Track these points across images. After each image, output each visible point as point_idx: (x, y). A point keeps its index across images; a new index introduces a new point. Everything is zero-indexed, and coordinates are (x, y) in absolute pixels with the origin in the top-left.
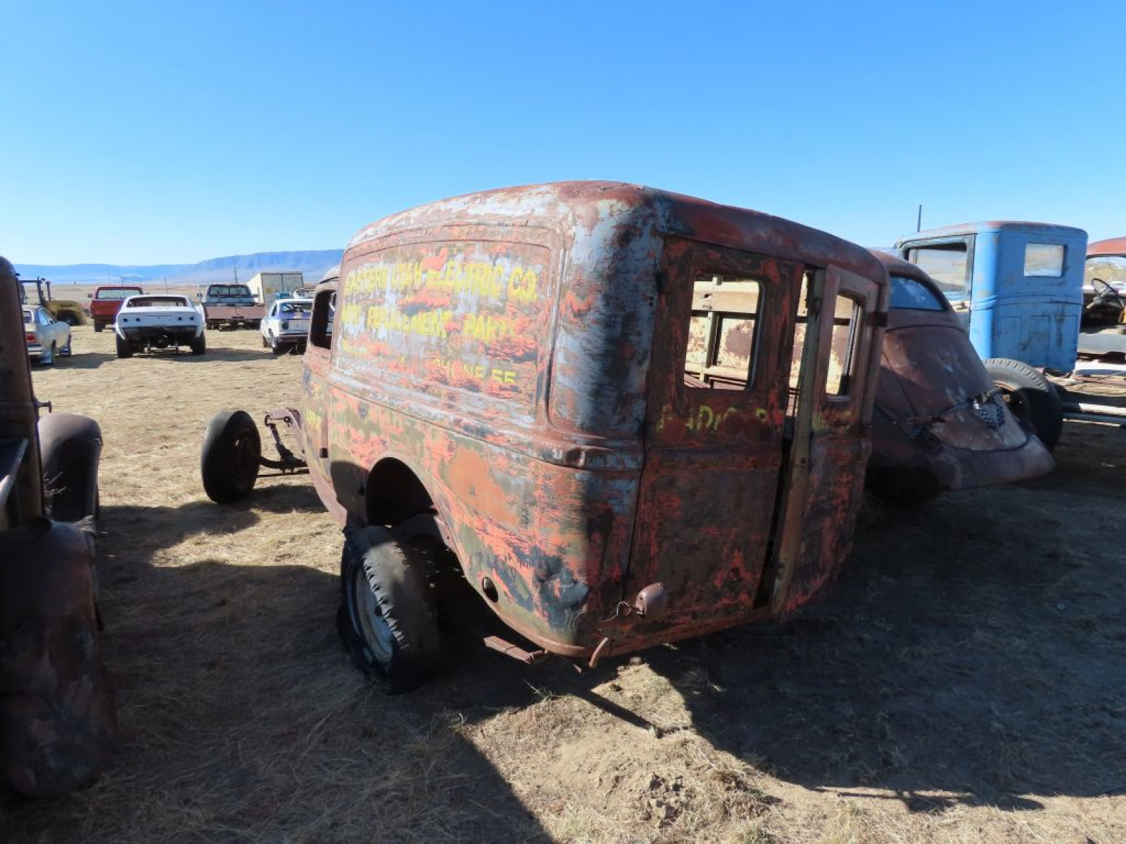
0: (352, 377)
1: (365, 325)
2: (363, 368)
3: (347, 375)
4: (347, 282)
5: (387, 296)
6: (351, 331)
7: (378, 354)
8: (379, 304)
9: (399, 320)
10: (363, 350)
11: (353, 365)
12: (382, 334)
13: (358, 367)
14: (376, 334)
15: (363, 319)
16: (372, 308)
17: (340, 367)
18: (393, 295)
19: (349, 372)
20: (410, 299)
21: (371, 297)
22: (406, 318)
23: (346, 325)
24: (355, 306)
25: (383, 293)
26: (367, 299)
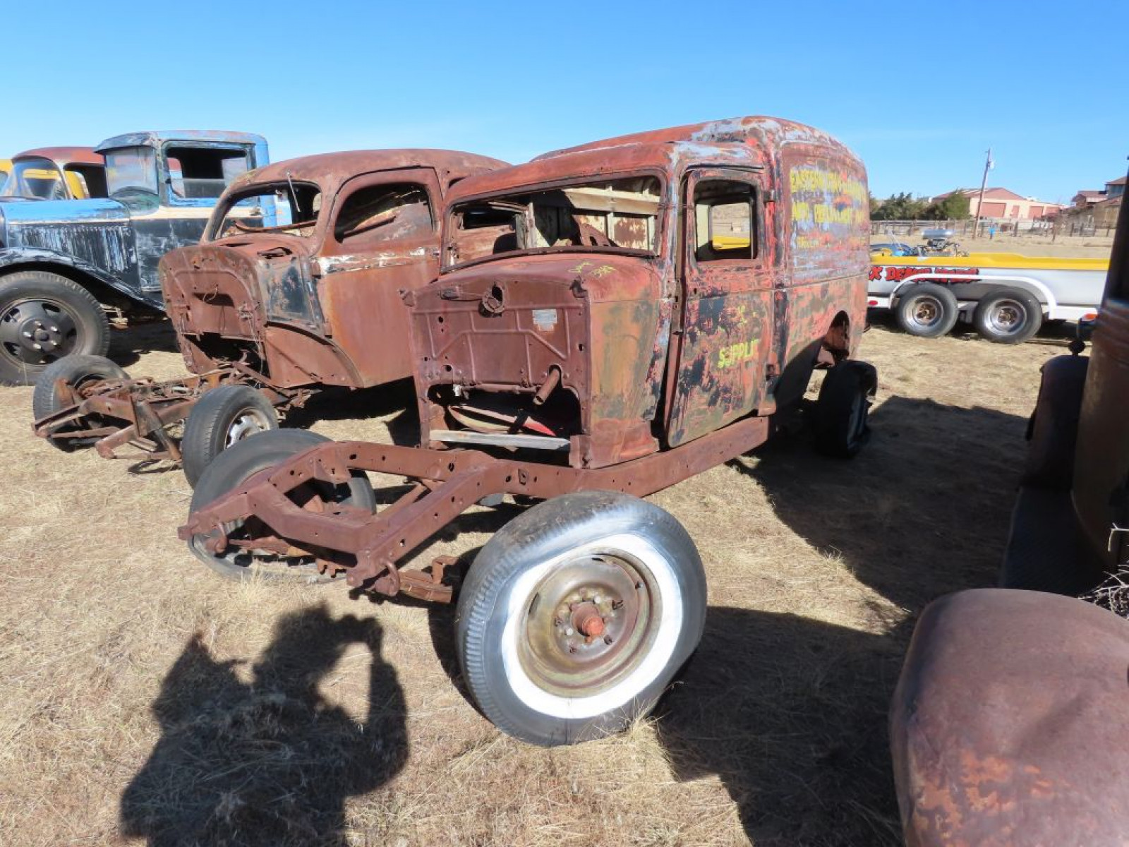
0: (815, 268)
1: (814, 221)
2: (821, 257)
3: (810, 269)
4: (792, 180)
5: (825, 196)
6: (805, 227)
7: (826, 243)
8: (821, 203)
9: (835, 214)
10: (816, 242)
11: (813, 257)
12: (826, 227)
13: (817, 258)
14: (822, 227)
15: (810, 216)
16: (816, 206)
17: (799, 264)
18: (829, 197)
19: (810, 265)
20: (838, 200)
21: (814, 196)
22: (838, 212)
23: (799, 223)
24: (803, 204)
25: (822, 194)
26: (811, 197)
